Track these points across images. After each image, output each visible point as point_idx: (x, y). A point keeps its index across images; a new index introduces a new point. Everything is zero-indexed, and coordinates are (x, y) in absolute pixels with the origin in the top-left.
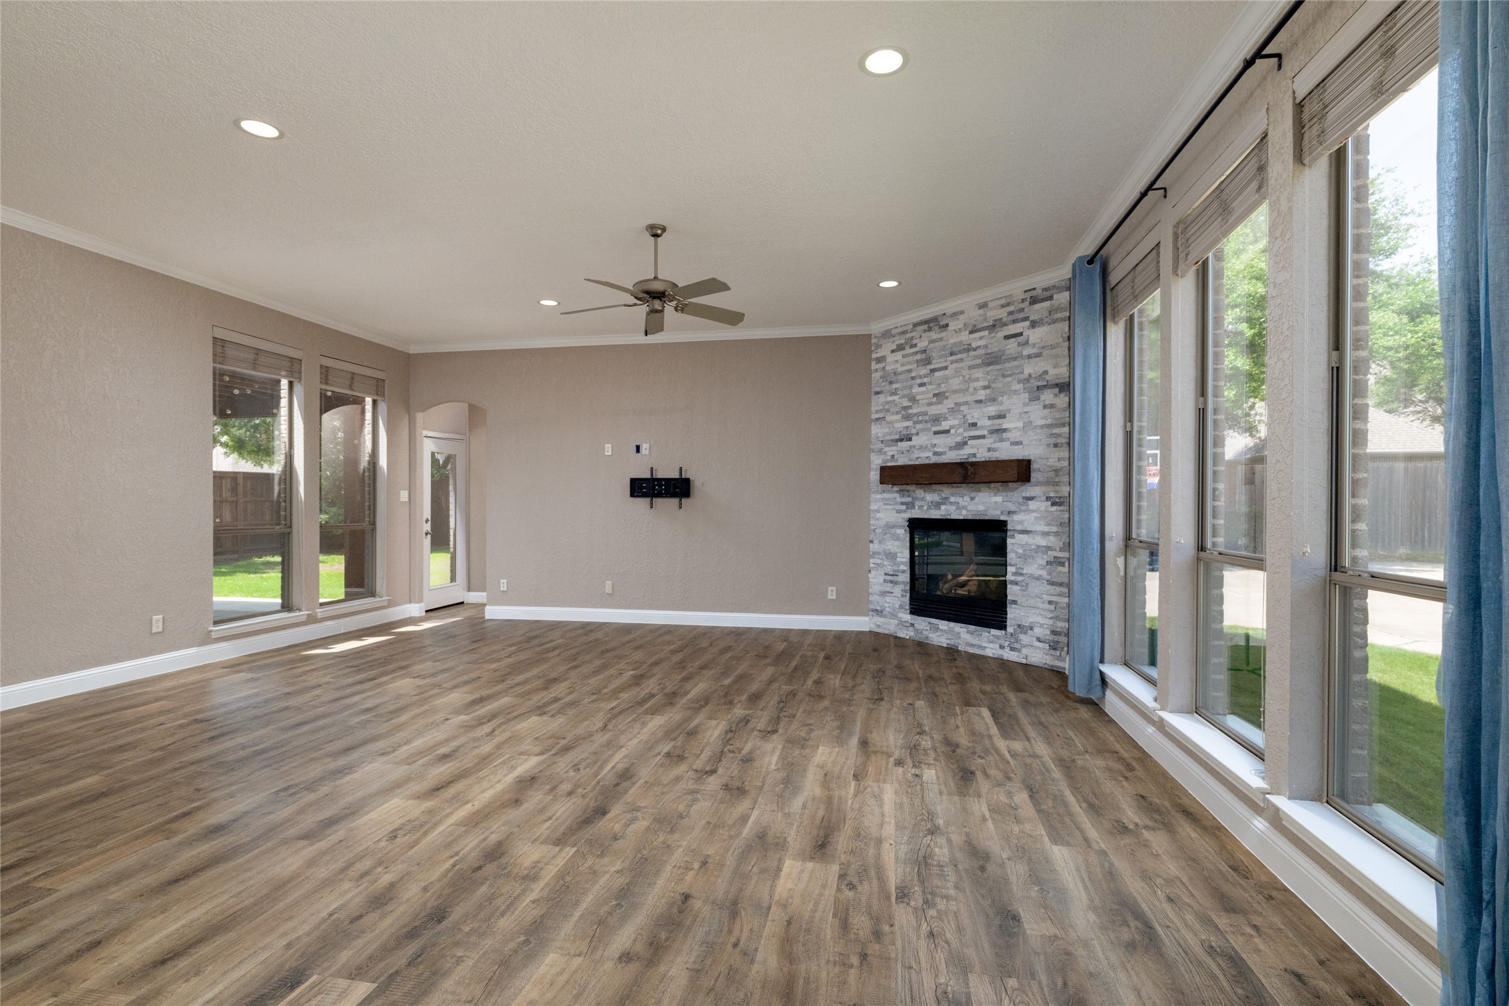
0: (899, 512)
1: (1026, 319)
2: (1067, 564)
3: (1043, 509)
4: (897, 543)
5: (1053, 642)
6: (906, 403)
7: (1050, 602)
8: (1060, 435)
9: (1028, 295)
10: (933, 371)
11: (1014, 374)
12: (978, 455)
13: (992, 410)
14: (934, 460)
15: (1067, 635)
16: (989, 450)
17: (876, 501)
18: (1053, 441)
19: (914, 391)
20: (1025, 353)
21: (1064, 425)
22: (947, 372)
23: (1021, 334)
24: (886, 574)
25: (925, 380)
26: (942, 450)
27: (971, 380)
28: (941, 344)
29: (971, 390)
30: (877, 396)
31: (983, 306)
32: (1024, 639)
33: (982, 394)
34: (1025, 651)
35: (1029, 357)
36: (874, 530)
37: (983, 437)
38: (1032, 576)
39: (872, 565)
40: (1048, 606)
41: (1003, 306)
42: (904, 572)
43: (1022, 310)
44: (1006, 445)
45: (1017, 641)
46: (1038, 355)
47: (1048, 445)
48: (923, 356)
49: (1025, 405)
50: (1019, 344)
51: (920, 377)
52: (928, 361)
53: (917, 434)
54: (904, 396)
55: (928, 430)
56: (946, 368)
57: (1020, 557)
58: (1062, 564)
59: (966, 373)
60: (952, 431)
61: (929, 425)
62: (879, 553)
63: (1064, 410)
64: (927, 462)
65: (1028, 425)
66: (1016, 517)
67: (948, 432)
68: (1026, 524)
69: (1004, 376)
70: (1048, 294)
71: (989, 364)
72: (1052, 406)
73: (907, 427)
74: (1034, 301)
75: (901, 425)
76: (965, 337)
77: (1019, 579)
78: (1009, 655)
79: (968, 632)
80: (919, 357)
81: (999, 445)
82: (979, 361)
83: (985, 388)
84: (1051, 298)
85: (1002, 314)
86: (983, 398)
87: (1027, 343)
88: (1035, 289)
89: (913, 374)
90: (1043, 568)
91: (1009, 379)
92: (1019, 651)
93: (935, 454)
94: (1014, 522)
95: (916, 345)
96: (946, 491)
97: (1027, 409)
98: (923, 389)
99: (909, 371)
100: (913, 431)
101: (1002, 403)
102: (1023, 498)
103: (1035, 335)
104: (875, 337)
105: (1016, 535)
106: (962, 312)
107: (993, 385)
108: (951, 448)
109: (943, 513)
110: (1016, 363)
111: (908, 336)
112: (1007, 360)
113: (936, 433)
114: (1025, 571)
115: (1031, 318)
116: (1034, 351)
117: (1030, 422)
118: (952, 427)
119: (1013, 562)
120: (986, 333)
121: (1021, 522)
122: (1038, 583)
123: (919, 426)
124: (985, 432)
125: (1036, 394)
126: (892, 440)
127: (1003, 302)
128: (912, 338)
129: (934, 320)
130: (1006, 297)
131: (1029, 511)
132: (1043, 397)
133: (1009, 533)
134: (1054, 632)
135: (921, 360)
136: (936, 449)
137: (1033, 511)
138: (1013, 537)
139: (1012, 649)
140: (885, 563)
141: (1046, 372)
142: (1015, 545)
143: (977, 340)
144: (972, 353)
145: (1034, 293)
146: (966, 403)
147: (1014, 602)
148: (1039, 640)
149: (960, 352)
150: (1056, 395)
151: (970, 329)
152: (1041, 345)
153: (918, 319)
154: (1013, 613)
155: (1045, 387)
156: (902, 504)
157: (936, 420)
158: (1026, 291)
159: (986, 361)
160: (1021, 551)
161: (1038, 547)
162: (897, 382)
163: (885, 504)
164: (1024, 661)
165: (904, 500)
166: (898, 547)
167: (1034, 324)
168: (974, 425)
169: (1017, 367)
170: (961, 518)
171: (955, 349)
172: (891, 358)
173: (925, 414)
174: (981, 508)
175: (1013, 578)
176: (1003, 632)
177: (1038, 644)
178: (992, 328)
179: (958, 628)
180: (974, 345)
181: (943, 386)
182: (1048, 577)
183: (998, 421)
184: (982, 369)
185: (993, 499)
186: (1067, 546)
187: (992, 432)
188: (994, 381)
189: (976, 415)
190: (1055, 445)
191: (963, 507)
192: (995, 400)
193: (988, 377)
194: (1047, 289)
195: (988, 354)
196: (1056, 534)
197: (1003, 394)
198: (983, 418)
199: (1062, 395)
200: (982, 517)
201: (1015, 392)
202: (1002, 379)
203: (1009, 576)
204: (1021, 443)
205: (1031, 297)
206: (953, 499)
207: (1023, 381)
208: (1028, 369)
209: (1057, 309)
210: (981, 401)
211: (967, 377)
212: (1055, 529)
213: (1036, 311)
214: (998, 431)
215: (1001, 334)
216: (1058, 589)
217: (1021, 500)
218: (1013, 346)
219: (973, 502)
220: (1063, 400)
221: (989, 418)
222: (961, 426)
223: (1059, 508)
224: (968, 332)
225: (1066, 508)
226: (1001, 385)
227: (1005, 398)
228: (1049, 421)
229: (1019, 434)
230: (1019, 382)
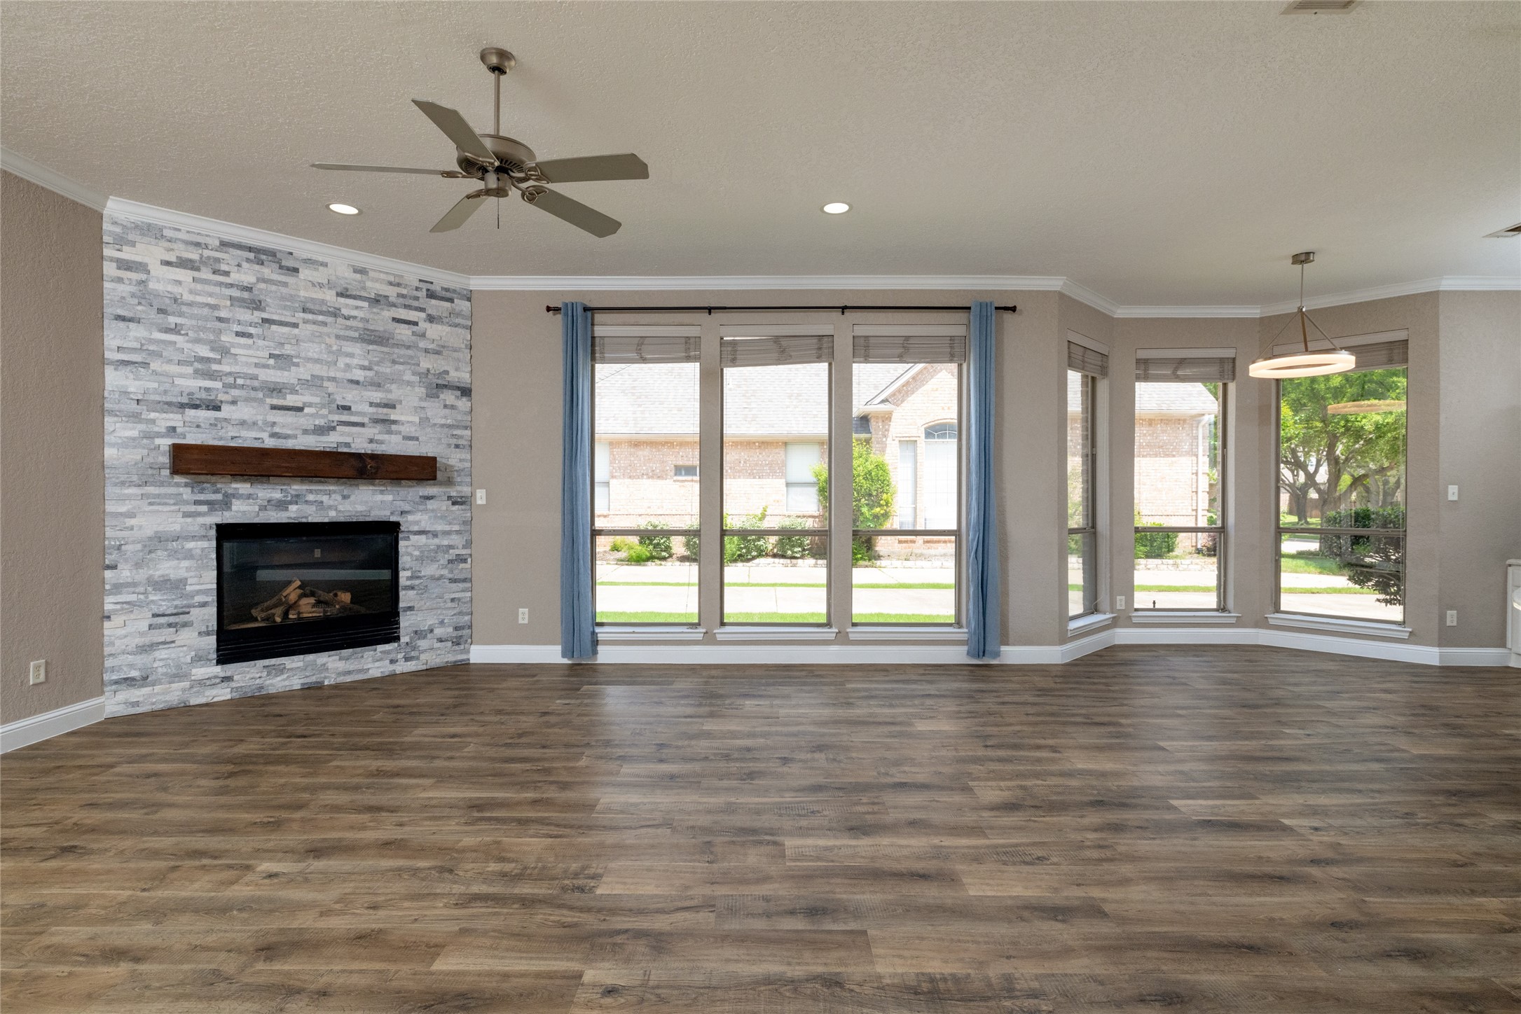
0: (187, 515)
1: (422, 310)
2: (469, 560)
3: (444, 508)
4: (185, 563)
5: (456, 637)
6: (204, 351)
7: (453, 600)
8: (461, 437)
9: (425, 286)
10: (265, 321)
11: (409, 364)
12: (353, 445)
13: (377, 396)
14: (270, 443)
15: (470, 627)
16: (371, 441)
17: (122, 499)
18: (454, 441)
19: (223, 338)
20: (422, 344)
21: (466, 428)
22: (296, 331)
23: (416, 324)
24: (155, 615)
25: (252, 330)
26: (289, 432)
27: (339, 352)
28: (284, 290)
29: (341, 364)
30: (122, 324)
31: (361, 271)
32: (423, 644)
33: (359, 375)
34: (423, 657)
35: (427, 351)
36: (119, 548)
37: (362, 425)
38: (433, 578)
39: (108, 607)
40: (450, 605)
41: (391, 284)
42: (204, 605)
43: (417, 298)
44: (395, 439)
45: (414, 648)
46: (438, 353)
47: (449, 445)
48: (246, 295)
49: (421, 399)
50: (414, 333)
51: (239, 323)
52: (257, 305)
53: (234, 402)
54: (197, 341)
55: (261, 401)
56: (295, 325)
57: (416, 560)
58: (465, 561)
59: (332, 341)
60: (307, 410)
61: (260, 395)
62: (134, 585)
63: (465, 414)
64: (257, 445)
65: (424, 421)
66: (410, 518)
67: (300, 409)
68: (423, 524)
69: (394, 362)
70: (448, 295)
71: (371, 342)
72: (453, 407)
73: (207, 390)
74: (431, 295)
75: (192, 384)
76: (330, 296)
77: (417, 582)
78: (403, 667)
79: (340, 659)
80: (236, 293)
81: (386, 437)
82: (356, 335)
83: (363, 368)
84: (451, 300)
85: (392, 292)
86: (361, 379)
87: (423, 335)
88: (432, 283)
89: (223, 314)
90: (444, 567)
91: (401, 367)
92: (418, 658)
93: (273, 435)
94: (408, 523)
95: (227, 274)
96: (297, 487)
97: (423, 404)
98: (242, 340)
99: (214, 307)
100: (221, 397)
101: (390, 391)
102: (421, 497)
103: (434, 331)
104: (115, 223)
105: (411, 537)
106: (325, 265)
107: (376, 368)
108: (305, 432)
109: (293, 515)
110: (410, 352)
111: (206, 253)
112: (397, 345)
113: (274, 407)
114: (423, 574)
115: (430, 312)
116: (431, 346)
117: (428, 419)
118: (310, 405)
119: (406, 566)
120: (366, 304)
121: (417, 523)
122: (439, 582)
123: (235, 392)
124: (366, 420)
125: (435, 391)
126: (169, 404)
127: (392, 279)
128: (218, 260)
129: (272, 254)
130: (395, 276)
131: (426, 510)
132: (442, 396)
133: (401, 535)
134: (456, 629)
135: (242, 300)
136: (277, 429)
137: (432, 511)
138: (407, 539)
139: (407, 659)
140: (152, 598)
141: (447, 372)
142: (408, 549)
143: (347, 307)
144: (340, 320)
145: (432, 287)
146: (333, 379)
147: (411, 608)
148: (440, 640)
149: (321, 313)
150: (457, 397)
151: (339, 290)
152: (440, 343)
153: (236, 239)
154: (406, 622)
155: (445, 386)
156: (197, 503)
157: (276, 389)
158: (420, 281)
159: (366, 337)
160: (417, 553)
161: (438, 547)
162: (181, 315)
163: (150, 504)
164: (424, 667)
165: (202, 497)
166: (188, 569)
167: (431, 319)
168: (348, 408)
169: (411, 357)
170: (326, 520)
171: (309, 305)
172: (157, 270)
173: (255, 377)
174: (360, 508)
175: (408, 583)
176: (396, 644)
177: (439, 645)
178: (376, 301)
179: (322, 658)
180: (345, 311)
181: (287, 346)
182: (450, 576)
183: (385, 410)
184: (358, 345)
185: (379, 497)
186: (468, 544)
187: (377, 421)
188: (378, 364)
189: (349, 396)
190: (457, 446)
191: (330, 507)
192: (379, 385)
193: (369, 357)
194: (447, 290)
195: (368, 330)
196: (458, 532)
197: (393, 381)
198: (361, 402)
199: (464, 399)
200: (361, 519)
201: (409, 383)
202: (390, 365)
203: (403, 581)
204: (417, 439)
205: (428, 290)
206: (311, 497)
207: (419, 374)
208: (426, 363)
209: (458, 315)
210: (357, 383)
211: (335, 348)
212: (456, 528)
213: (435, 306)
214: (384, 421)
215: (389, 313)
216: (461, 585)
217: (418, 499)
218: (404, 332)
219: (347, 501)
220: (463, 404)
221: (371, 404)
222: (323, 406)
223: (460, 507)
224: (334, 293)
225: (468, 507)
226: (388, 370)
227: (394, 387)
228: (449, 421)
229: (413, 429)
230: (414, 374)
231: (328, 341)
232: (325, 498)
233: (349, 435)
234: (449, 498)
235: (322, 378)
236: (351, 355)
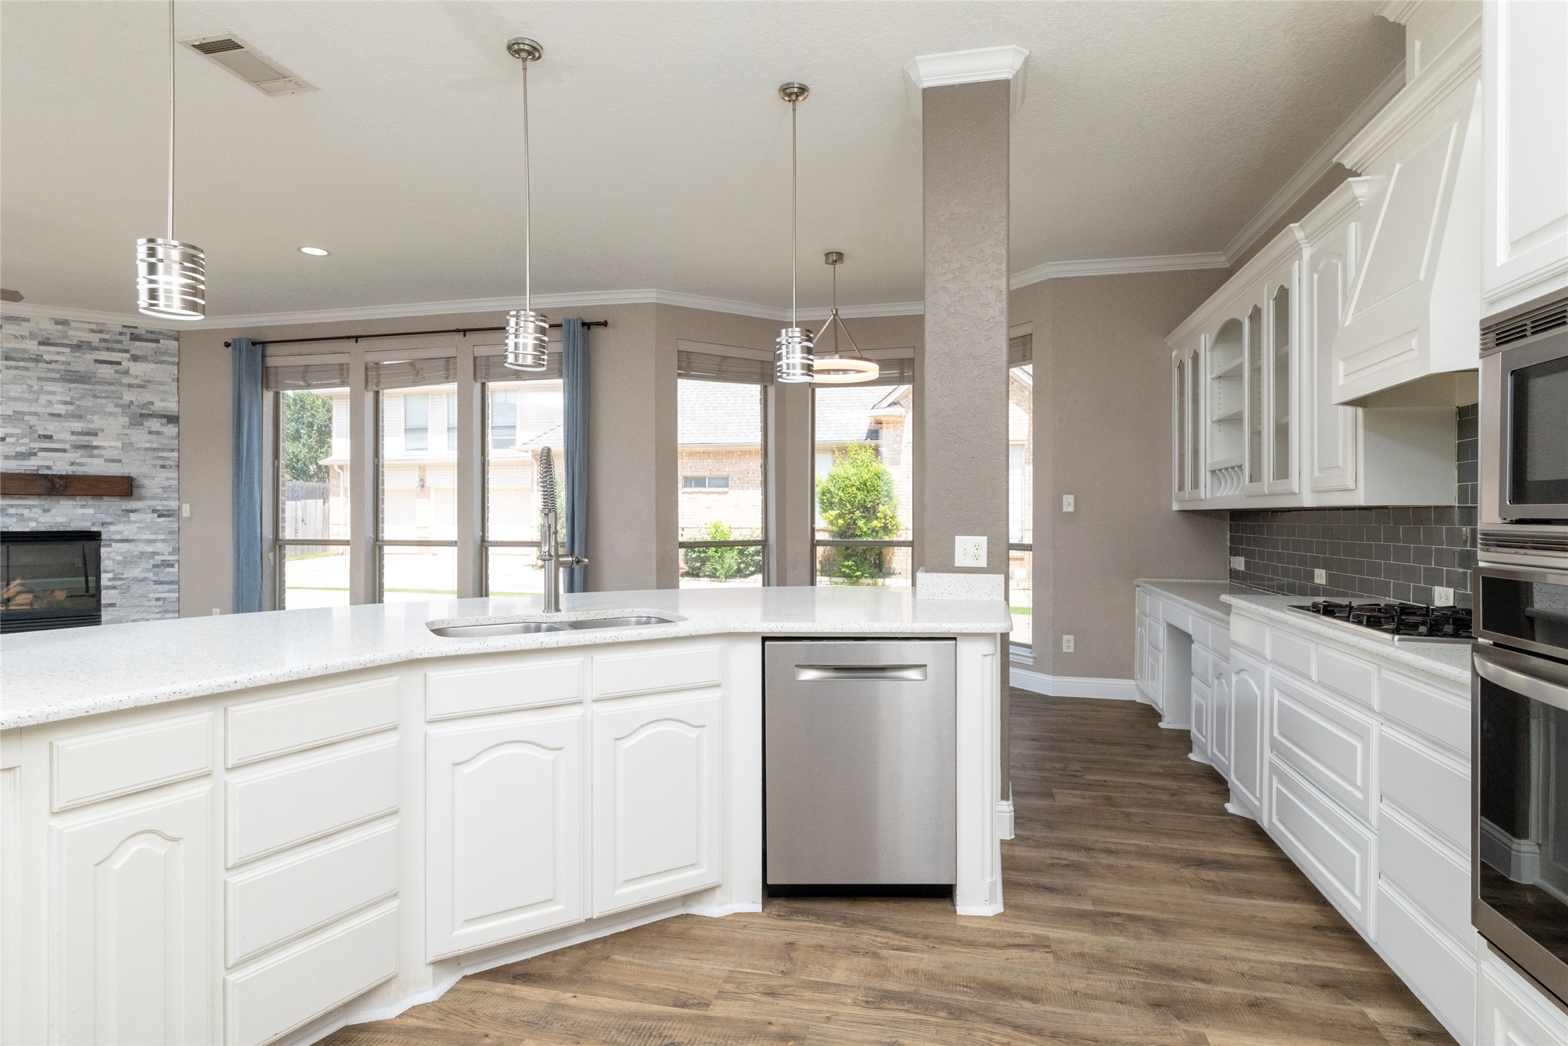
1: (127, 351)
2: (176, 565)
3: (149, 520)
7: (157, 599)
8: (168, 458)
9: (128, 331)
11: (111, 398)
12: (54, 468)
13: (78, 426)
16: (72, 464)
18: (159, 462)
20: (125, 381)
21: (173, 450)
23: (119, 363)
27: (41, 391)
29: (42, 401)
31: (64, 323)
33: (61, 409)
35: (130, 386)
37: (64, 451)
38: (136, 580)
40: (154, 603)
41: (93, 331)
43: (121, 342)
44: (95, 461)
46: (142, 387)
47: (153, 466)
49: (124, 427)
50: (116, 372)
57: (118, 564)
58: (172, 566)
59: (34, 382)
60: (8, 440)
63: (172, 438)
65: (128, 446)
66: (112, 528)
67: (2, 440)
68: (126, 533)
69: (95, 397)
70: (153, 336)
71: (74, 381)
72: (158, 433)
74: (135, 338)
76: (32, 346)
77: (119, 583)
81: (89, 460)
82: (58, 376)
83: (65, 403)
84: (157, 341)
85: (94, 339)
86: (63, 413)
87: (127, 373)
88: (136, 328)
90: (148, 570)
91: (104, 401)
94: (110, 532)
97: (126, 431)
101: (92, 422)
102: (123, 510)
103: (137, 369)
105: (113, 544)
106: (28, 320)
108: (6, 458)
110: (112, 388)
112: (99, 383)
114: (125, 576)
115: (133, 352)
116: (135, 382)
117: (132, 444)
118: (12, 435)
119: (109, 569)
120: (68, 350)
121: (120, 533)
122: (143, 584)
124: (67, 446)
125: (139, 420)
127: (93, 327)
130: (97, 324)
131: (130, 522)
132: (146, 424)
133: (102, 543)
137: (136, 522)
138: (110, 546)
141: (152, 403)
142: (110, 556)
143: (49, 353)
144: (42, 365)
145: (135, 331)
146: (35, 414)
147: (111, 605)
149: (23, 360)
150: (163, 424)
151: (41, 339)
152: (145, 378)
154: (109, 616)
155: (150, 415)
158: (124, 326)
159: (68, 377)
160: (120, 558)
161: (142, 553)
167: (135, 358)
168: (49, 437)
169: (114, 392)
170: (27, 530)
171: (14, 355)
174: (60, 520)
175: (110, 583)
178: (79, 347)
180: (47, 357)
182: (156, 578)
183: (87, 438)
184: (60, 384)
185: (81, 511)
186: (177, 551)
187: (77, 447)
188: (80, 399)
189: (51, 427)
190: (163, 467)
191: (31, 519)
192: (80, 417)
193: (71, 394)
194: (152, 332)
195: (70, 371)
196: (163, 541)
197: (94, 413)
198: (62, 432)
199: (171, 426)
200: (62, 529)
201: (111, 414)
202: (92, 399)
203: (104, 582)
204: (120, 461)
205: (132, 334)
206: (12, 511)
207: (121, 406)
208: (128, 397)
209: (166, 353)
210: (59, 415)
211: (36, 388)
212: (162, 537)
213: (139, 348)
214: (85, 447)
215: (90, 357)
216: (167, 587)
217: (120, 512)
218: (106, 371)
219: (47, 514)
220: (171, 430)
221: (73, 433)
222: (24, 436)
223: (166, 519)
224: (36, 342)
225: (175, 519)
226: (90, 404)
227: (96, 417)
228: (155, 445)
229: (116, 453)
230: (116, 406)
231: (30, 382)
232: (26, 512)
233: (50, 459)
234: (154, 511)
235: (24, 413)
236: (54, 393)
